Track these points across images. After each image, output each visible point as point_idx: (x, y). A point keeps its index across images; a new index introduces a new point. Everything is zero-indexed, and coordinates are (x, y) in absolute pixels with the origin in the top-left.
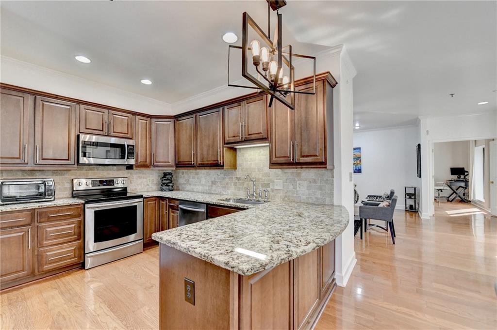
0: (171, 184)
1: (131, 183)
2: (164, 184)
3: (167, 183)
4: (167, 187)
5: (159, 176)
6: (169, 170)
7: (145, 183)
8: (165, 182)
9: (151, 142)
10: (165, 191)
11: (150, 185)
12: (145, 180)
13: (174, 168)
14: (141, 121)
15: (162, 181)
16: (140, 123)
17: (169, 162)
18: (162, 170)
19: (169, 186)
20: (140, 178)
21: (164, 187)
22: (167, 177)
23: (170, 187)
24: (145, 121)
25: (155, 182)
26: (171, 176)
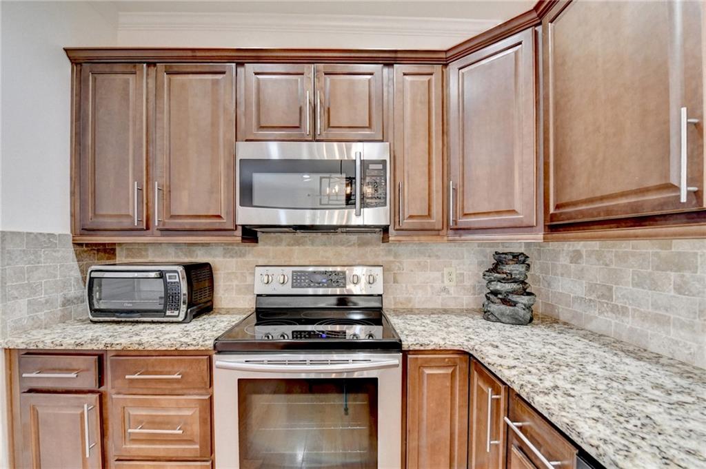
0: (524, 300)
1: (395, 281)
2: (495, 293)
3: (508, 293)
4: (507, 309)
5: (480, 264)
6: (516, 242)
7: (438, 285)
8: (499, 286)
9: (445, 145)
10: (498, 320)
11: (452, 290)
12: (438, 274)
13: (539, 236)
14: (407, 78)
15: (490, 281)
16: (408, 86)
17: (513, 212)
18: (491, 245)
19: (515, 304)
20: (423, 268)
21: (497, 308)
22: (507, 268)
23: (519, 309)
24: (426, 78)
25: (468, 283)
26: (521, 268)
